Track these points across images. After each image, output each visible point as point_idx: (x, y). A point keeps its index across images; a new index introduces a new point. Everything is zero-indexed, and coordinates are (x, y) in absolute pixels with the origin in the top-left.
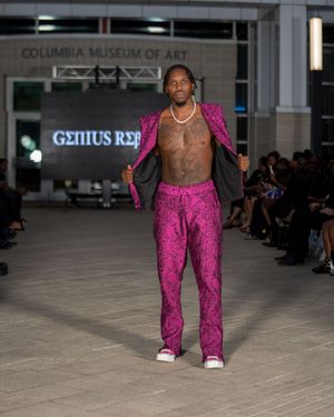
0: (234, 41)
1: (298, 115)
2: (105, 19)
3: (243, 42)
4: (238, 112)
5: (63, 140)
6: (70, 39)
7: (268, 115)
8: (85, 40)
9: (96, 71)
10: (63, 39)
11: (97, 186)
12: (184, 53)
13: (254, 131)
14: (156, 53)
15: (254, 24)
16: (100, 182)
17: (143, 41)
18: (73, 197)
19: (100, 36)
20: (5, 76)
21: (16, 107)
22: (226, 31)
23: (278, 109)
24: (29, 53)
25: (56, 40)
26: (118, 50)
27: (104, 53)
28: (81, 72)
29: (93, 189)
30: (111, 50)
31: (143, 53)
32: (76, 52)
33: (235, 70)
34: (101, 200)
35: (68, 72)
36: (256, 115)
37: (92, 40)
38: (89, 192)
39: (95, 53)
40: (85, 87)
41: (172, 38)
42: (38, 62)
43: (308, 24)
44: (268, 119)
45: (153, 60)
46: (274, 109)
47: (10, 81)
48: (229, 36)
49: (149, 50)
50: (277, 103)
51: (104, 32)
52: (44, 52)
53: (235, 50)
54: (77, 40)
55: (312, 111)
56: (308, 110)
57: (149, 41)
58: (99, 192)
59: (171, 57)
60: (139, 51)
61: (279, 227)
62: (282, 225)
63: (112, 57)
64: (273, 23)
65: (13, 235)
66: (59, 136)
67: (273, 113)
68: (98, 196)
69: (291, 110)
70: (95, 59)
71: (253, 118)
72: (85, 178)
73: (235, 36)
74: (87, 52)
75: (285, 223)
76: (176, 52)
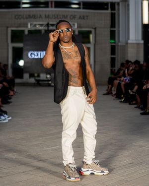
0: (109, 11)
1: (138, 44)
2: (52, 2)
3: (113, 12)
4: (111, 43)
5: (33, 56)
6: (36, 11)
7: (124, 44)
8: (43, 11)
9: (48, 25)
10: (33, 11)
11: (48, 76)
12: (87, 16)
13: (118, 51)
14: (74, 17)
15: (118, 4)
16: (50, 74)
17: (69, 11)
18: (38, 81)
19: (50, 9)
20: (7, 27)
21: (12, 41)
22: (106, 7)
23: (129, 41)
24: (18, 17)
25: (30, 11)
26: (57, 15)
27: (51, 17)
28: (41, 25)
29: (47, 77)
30: (54, 15)
31: (68, 17)
32: (39, 16)
33: (110, 24)
34: (50, 82)
35: (35, 25)
36: (119, 44)
37: (46, 11)
38: (45, 79)
39: (47, 17)
40: (43, 32)
41: (81, 10)
42: (22, 21)
43: (142, 3)
44: (124, 46)
45: (73, 20)
46: (127, 41)
47: (10, 30)
48: (107, 9)
49: (71, 15)
50: (128, 39)
51: (51, 7)
52: (25, 17)
53: (110, 15)
54: (39, 11)
55: (144, 42)
56: (142, 42)
57: (72, 11)
58: (50, 79)
59: (81, 19)
60: (67, 16)
61: (130, 94)
62: (131, 93)
63: (55, 19)
64: (127, 3)
65: (10, 98)
66: (31, 54)
67: (127, 43)
68: (48, 81)
69: (134, 42)
70: (47, 20)
71: (118, 46)
72: (43, 72)
73: (110, 9)
74: (43, 16)
75: (133, 92)
76: (83, 16)
